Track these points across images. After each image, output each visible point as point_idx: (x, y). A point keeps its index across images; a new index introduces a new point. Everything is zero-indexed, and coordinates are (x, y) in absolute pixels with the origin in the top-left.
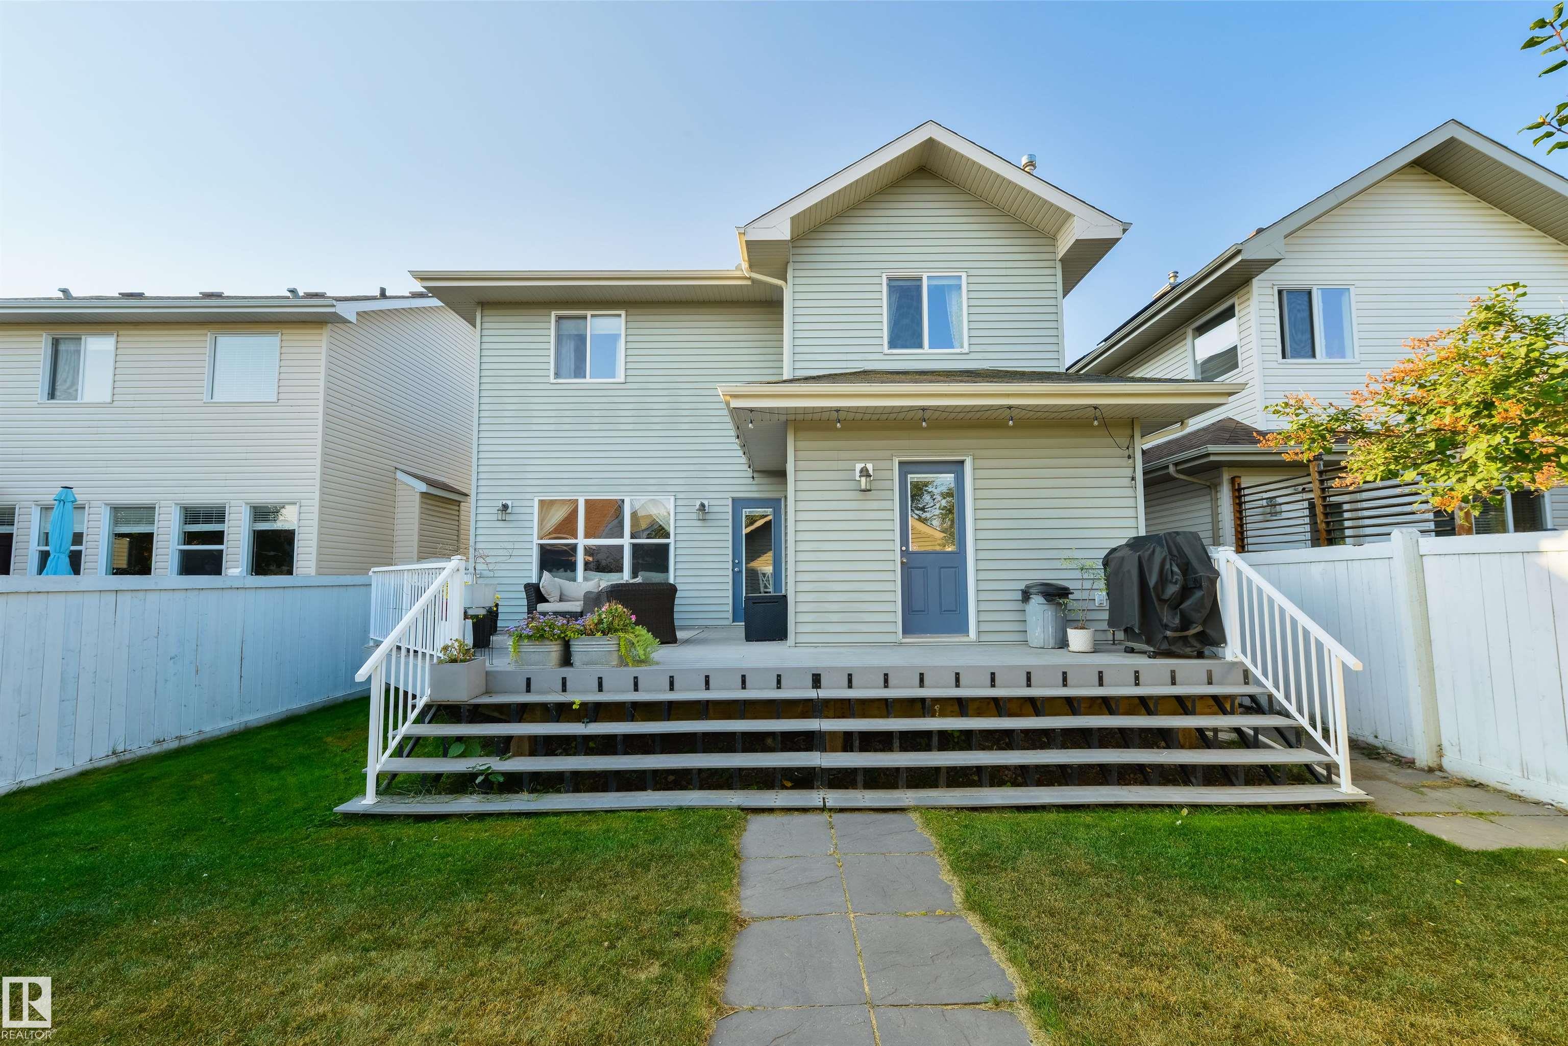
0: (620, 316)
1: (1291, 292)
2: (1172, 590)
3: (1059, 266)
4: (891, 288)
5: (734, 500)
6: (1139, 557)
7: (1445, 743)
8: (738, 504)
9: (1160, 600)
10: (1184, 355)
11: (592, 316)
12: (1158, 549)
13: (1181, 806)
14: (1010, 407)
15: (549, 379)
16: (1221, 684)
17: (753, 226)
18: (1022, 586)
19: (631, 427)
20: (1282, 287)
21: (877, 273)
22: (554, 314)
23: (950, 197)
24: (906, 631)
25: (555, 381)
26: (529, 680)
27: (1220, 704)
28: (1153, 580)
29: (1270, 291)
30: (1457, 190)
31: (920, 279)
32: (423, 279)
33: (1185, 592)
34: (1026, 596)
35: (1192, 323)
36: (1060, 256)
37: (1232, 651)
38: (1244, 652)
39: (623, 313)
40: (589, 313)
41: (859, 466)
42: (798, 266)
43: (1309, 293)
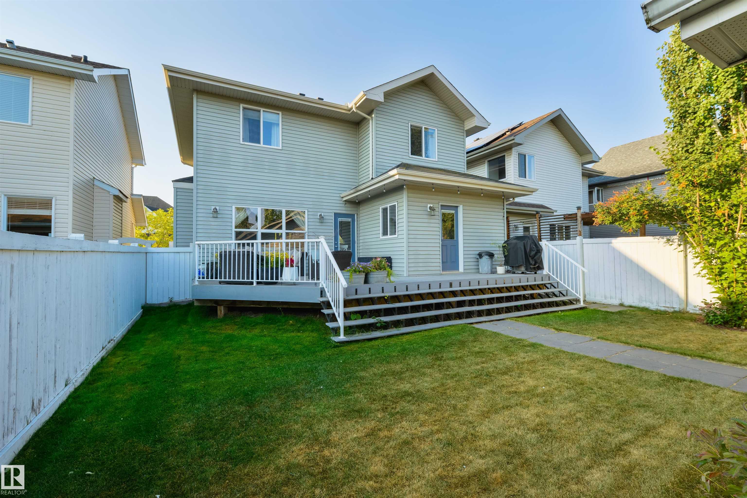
0: (279, 114)
1: (521, 154)
2: (533, 253)
3: (465, 132)
4: (411, 129)
5: (335, 214)
6: (524, 243)
7: (586, 294)
8: (337, 215)
9: (530, 256)
10: (484, 169)
11: (263, 111)
12: (529, 240)
13: (558, 311)
14: (482, 189)
15: (240, 141)
16: (545, 281)
17: (370, 92)
18: (478, 253)
19: (284, 173)
20: (520, 153)
21: (407, 122)
22: (241, 106)
23: (432, 96)
24: (444, 269)
25: (243, 143)
26: (356, 290)
27: (539, 287)
28: (528, 250)
29: (516, 153)
30: (557, 130)
31: (421, 128)
32: (168, 70)
33: (536, 254)
34: (480, 255)
35: (488, 158)
36: (466, 129)
37: (545, 271)
38: (549, 271)
39: (280, 113)
40: (262, 109)
41: (429, 205)
42: (378, 112)
43: (525, 156)
